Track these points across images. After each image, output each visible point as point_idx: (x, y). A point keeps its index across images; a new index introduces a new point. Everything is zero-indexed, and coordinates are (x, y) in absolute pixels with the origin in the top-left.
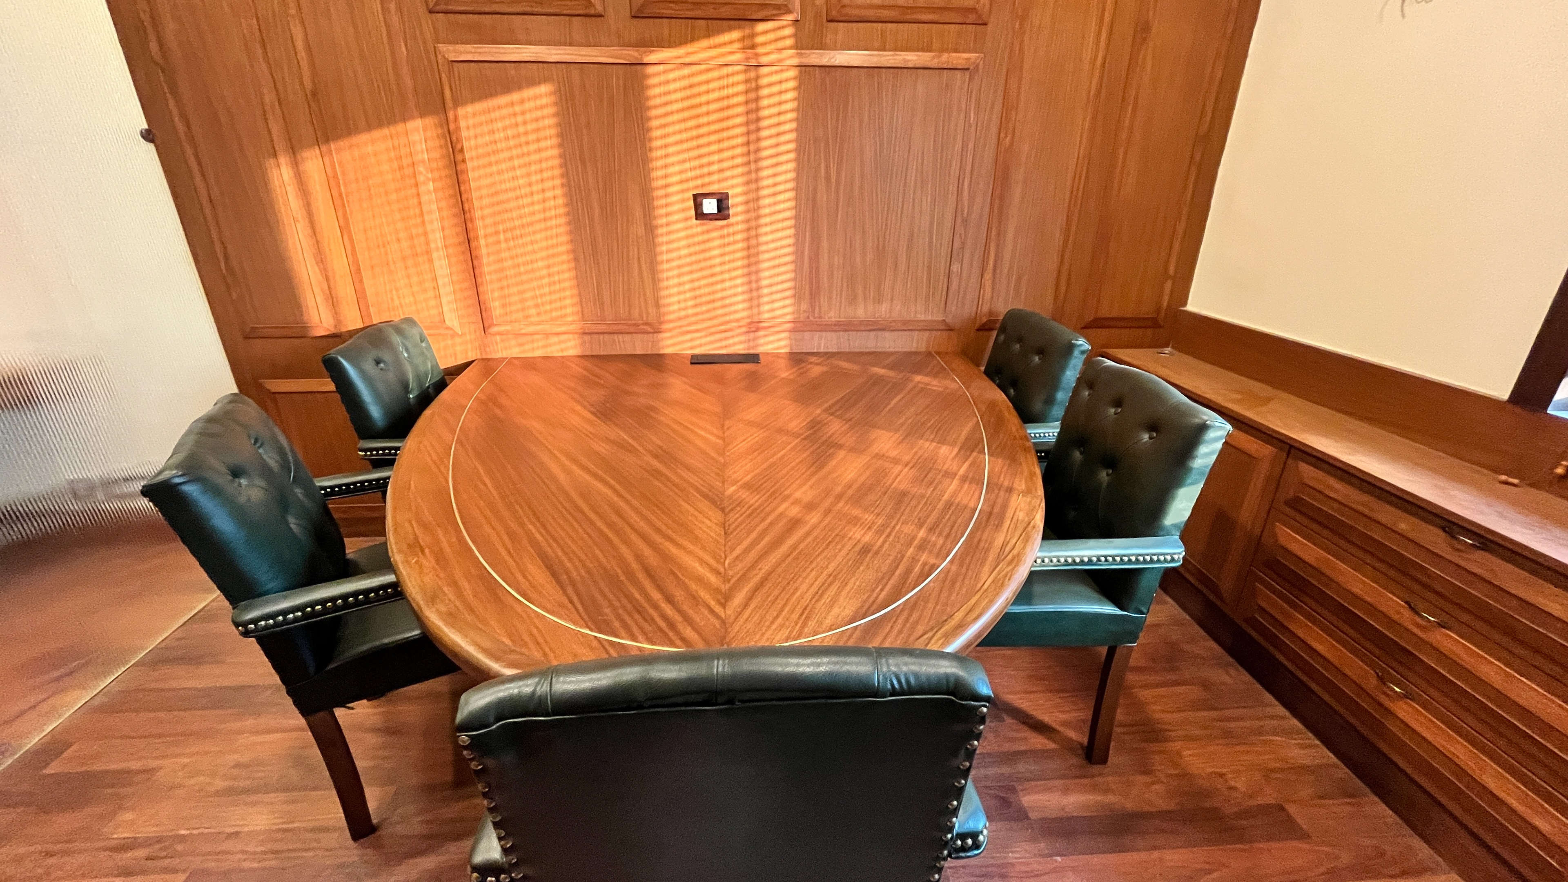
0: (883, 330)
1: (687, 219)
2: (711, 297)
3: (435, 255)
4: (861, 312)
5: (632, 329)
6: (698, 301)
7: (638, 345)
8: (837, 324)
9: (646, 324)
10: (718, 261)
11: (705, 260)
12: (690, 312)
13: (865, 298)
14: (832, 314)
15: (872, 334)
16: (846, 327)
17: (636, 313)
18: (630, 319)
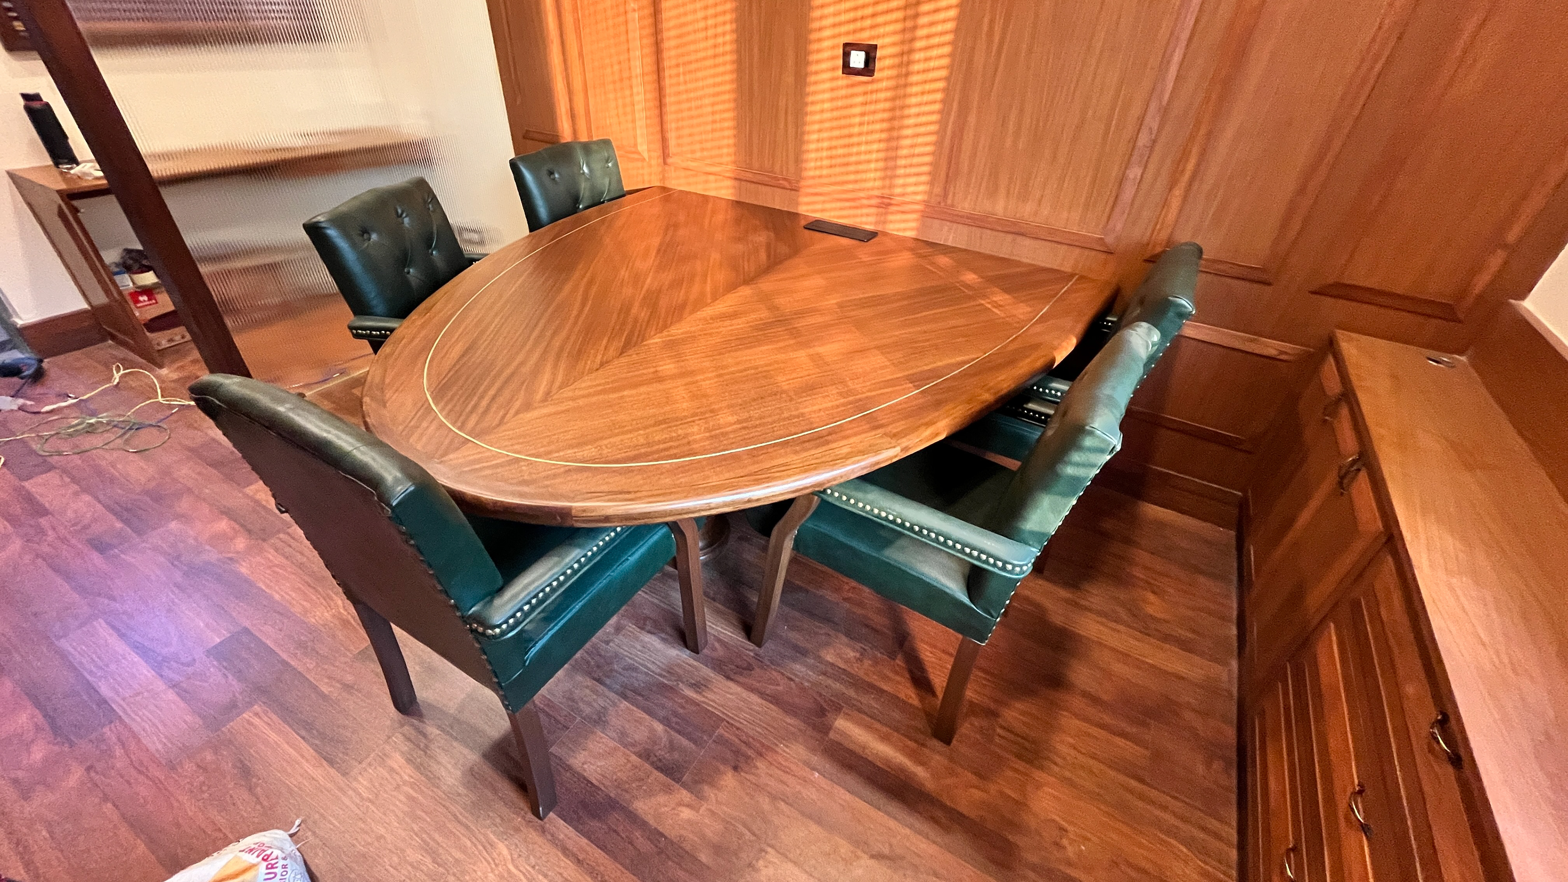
0: (1022, 234)
1: (834, 69)
2: (846, 160)
3: (634, 81)
4: (1000, 207)
5: (773, 182)
6: (834, 162)
7: (776, 201)
8: (970, 217)
9: (785, 179)
10: (857, 120)
11: (845, 117)
12: (825, 172)
13: (1008, 193)
14: (966, 205)
15: (1010, 237)
16: (978, 222)
17: (777, 168)
18: (772, 172)
